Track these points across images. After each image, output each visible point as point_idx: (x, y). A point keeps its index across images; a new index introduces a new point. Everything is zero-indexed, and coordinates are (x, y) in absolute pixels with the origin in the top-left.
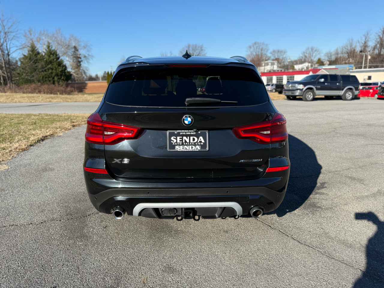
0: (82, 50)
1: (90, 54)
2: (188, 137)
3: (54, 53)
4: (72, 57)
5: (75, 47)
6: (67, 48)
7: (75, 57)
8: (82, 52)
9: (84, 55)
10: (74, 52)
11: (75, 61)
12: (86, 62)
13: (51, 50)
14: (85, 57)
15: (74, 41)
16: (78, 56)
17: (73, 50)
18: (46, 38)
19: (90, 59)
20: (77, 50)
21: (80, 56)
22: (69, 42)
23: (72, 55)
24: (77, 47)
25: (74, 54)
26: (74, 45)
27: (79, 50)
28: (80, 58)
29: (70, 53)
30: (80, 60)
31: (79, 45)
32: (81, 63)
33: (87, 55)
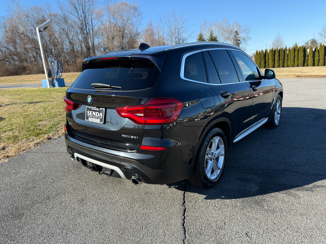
0: (242, 34)
1: (248, 36)
2: (95, 112)
3: (215, 39)
4: (233, 40)
5: (236, 32)
6: (229, 33)
7: (235, 40)
8: (242, 35)
9: (243, 37)
10: (235, 36)
11: (235, 43)
12: (244, 43)
13: (213, 37)
14: (244, 39)
15: (236, 27)
16: (238, 39)
17: (235, 34)
18: (215, 27)
19: (248, 40)
20: (238, 34)
21: (240, 39)
22: (232, 28)
23: (233, 39)
24: (238, 31)
25: (235, 37)
26: (236, 30)
27: (239, 34)
28: (239, 40)
29: (232, 37)
30: (239, 42)
31: (240, 30)
32: (240, 45)
33: (245, 37)
